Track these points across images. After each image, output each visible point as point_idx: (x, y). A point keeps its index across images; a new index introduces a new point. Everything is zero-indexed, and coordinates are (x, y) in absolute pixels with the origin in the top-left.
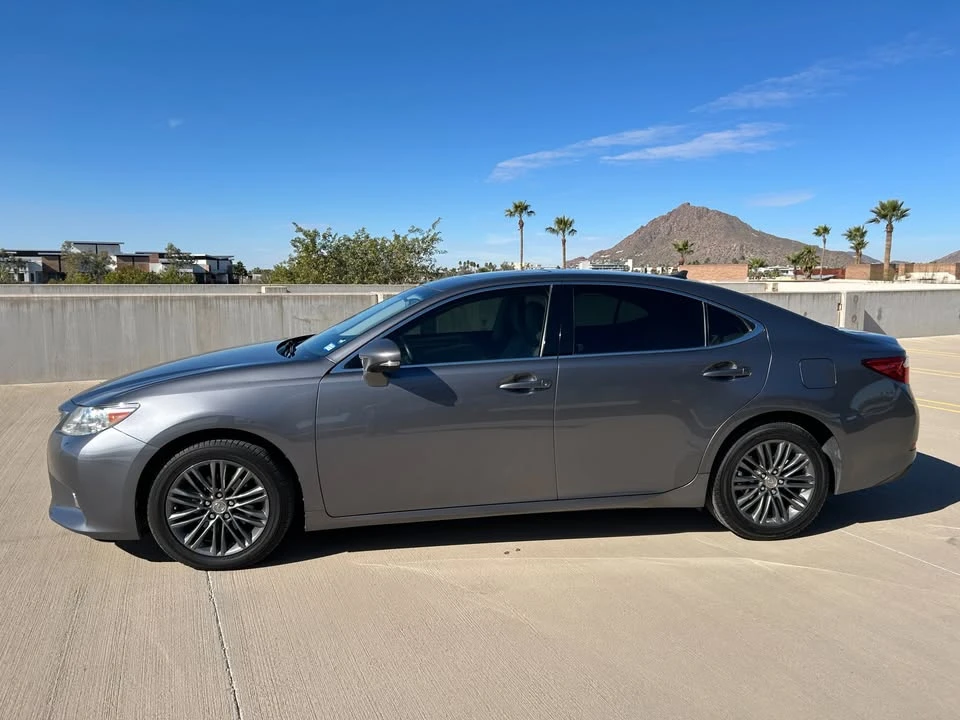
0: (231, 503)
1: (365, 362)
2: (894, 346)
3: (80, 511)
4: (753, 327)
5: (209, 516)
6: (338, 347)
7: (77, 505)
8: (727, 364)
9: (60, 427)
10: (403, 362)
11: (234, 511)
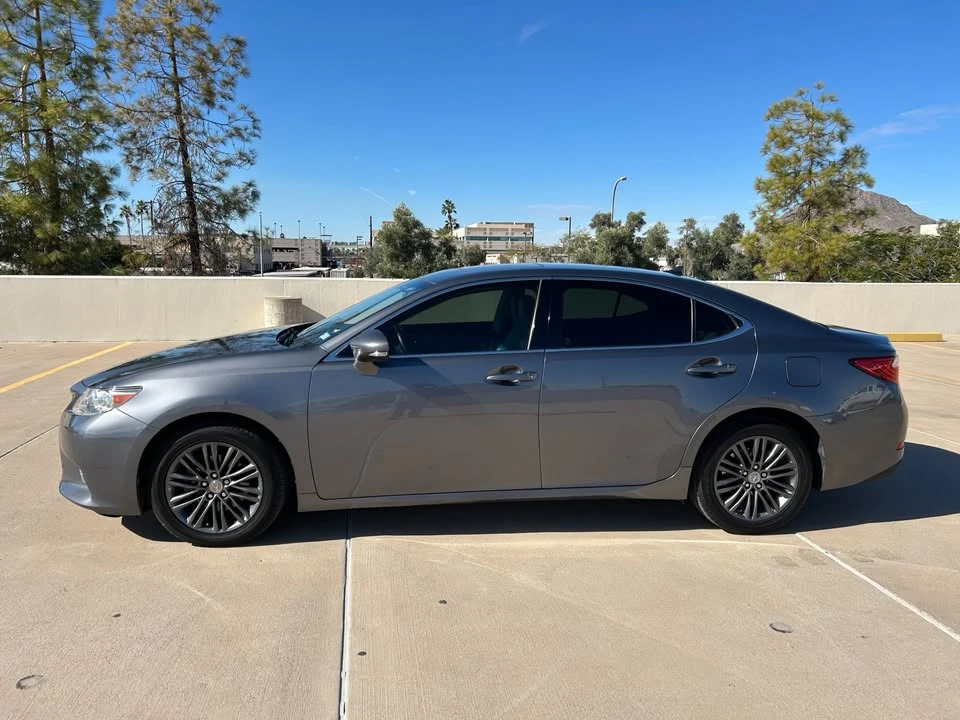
0: (227, 482)
1: (356, 352)
2: (885, 346)
3: (86, 487)
4: (740, 324)
5: (207, 496)
6: (333, 336)
7: (84, 482)
8: (714, 361)
9: (70, 407)
10: (391, 352)
11: (231, 489)
